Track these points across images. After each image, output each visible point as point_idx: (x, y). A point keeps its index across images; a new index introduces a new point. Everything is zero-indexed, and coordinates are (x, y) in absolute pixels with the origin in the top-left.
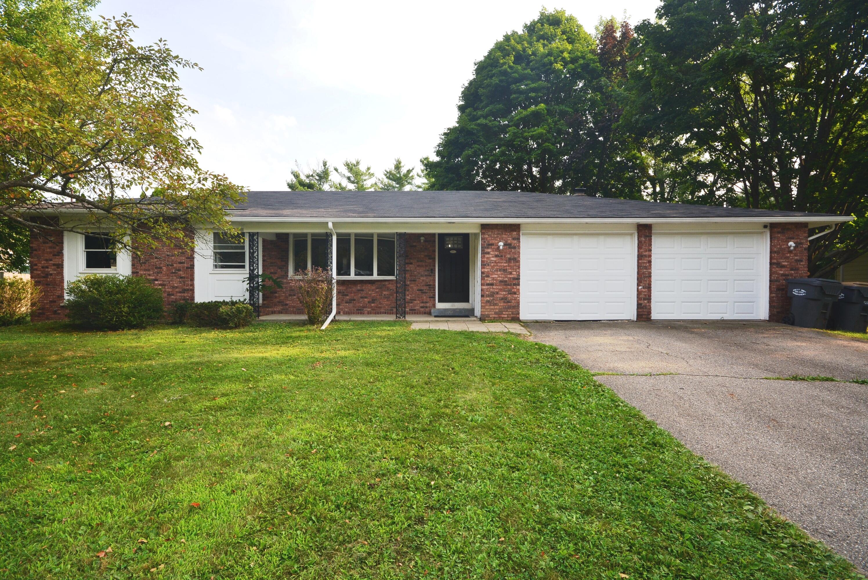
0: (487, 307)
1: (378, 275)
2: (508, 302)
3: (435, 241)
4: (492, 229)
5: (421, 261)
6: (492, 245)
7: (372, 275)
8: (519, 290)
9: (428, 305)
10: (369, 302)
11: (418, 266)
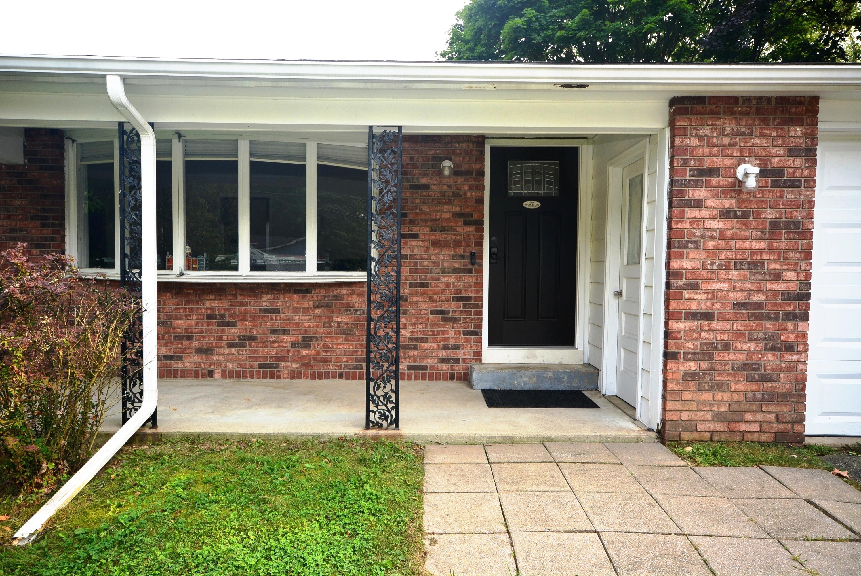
0: (688, 396)
1: (320, 268)
2: (764, 379)
3: (482, 174)
4: (714, 114)
5: (444, 230)
6: (711, 172)
7: (301, 267)
8: (804, 335)
9: (460, 354)
10: (294, 345)
11: (434, 244)
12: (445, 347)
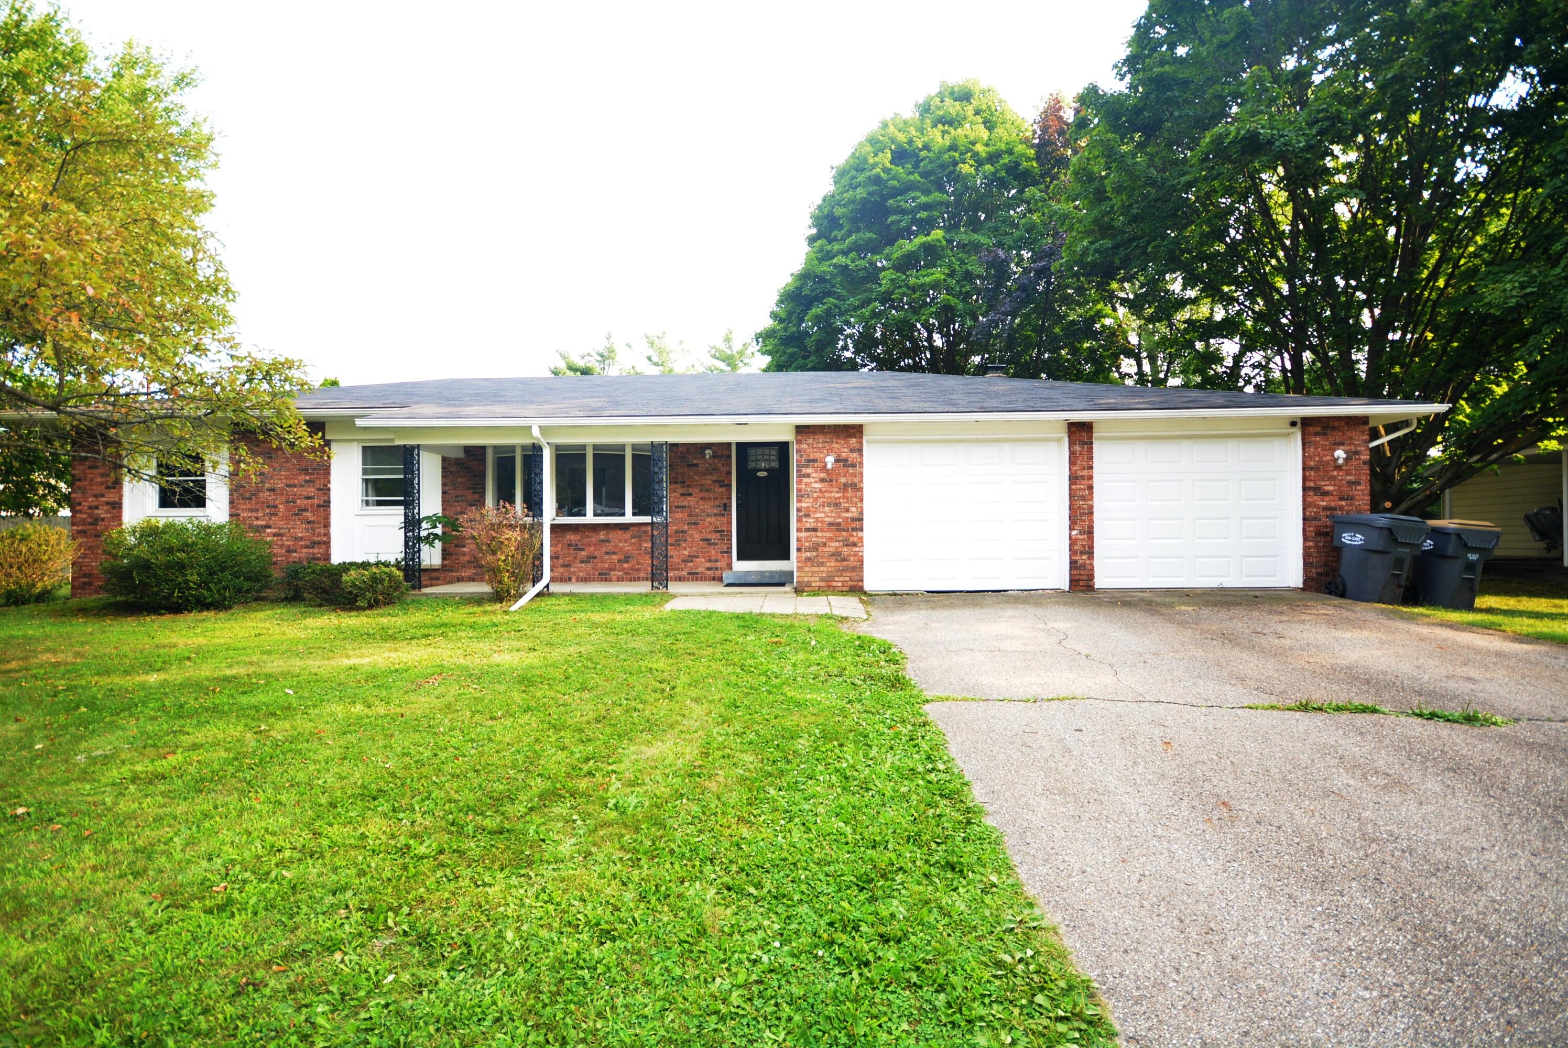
0: (807, 569)
1: (634, 514)
2: (844, 560)
3: (730, 456)
4: (814, 433)
5: (707, 491)
6: (814, 461)
7: (623, 514)
8: (861, 539)
9: (719, 565)
10: (619, 561)
11: (702, 499)
12: (710, 561)
